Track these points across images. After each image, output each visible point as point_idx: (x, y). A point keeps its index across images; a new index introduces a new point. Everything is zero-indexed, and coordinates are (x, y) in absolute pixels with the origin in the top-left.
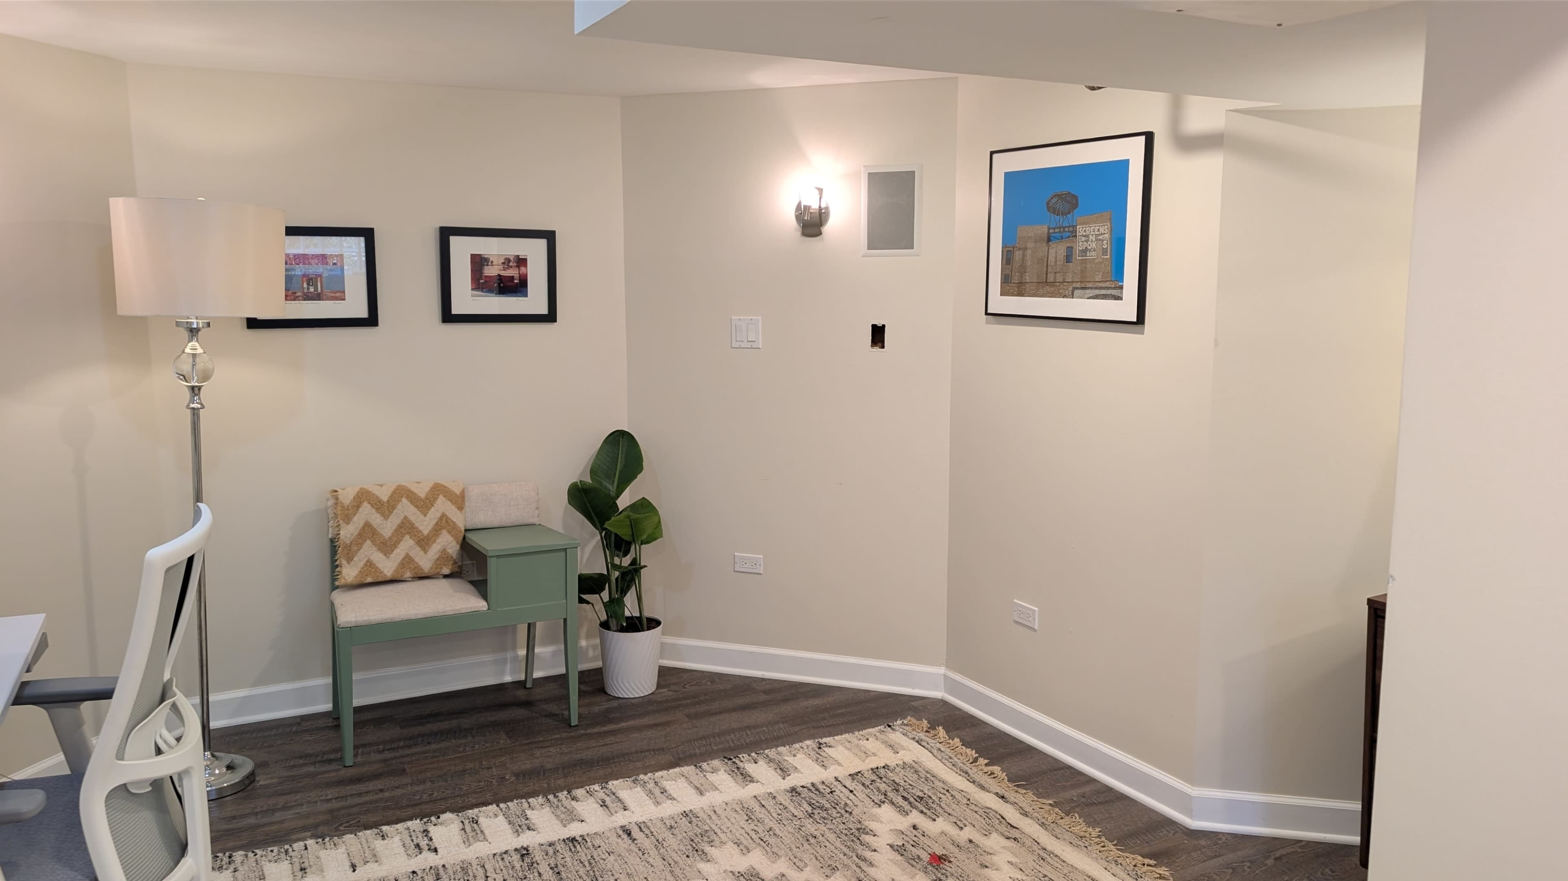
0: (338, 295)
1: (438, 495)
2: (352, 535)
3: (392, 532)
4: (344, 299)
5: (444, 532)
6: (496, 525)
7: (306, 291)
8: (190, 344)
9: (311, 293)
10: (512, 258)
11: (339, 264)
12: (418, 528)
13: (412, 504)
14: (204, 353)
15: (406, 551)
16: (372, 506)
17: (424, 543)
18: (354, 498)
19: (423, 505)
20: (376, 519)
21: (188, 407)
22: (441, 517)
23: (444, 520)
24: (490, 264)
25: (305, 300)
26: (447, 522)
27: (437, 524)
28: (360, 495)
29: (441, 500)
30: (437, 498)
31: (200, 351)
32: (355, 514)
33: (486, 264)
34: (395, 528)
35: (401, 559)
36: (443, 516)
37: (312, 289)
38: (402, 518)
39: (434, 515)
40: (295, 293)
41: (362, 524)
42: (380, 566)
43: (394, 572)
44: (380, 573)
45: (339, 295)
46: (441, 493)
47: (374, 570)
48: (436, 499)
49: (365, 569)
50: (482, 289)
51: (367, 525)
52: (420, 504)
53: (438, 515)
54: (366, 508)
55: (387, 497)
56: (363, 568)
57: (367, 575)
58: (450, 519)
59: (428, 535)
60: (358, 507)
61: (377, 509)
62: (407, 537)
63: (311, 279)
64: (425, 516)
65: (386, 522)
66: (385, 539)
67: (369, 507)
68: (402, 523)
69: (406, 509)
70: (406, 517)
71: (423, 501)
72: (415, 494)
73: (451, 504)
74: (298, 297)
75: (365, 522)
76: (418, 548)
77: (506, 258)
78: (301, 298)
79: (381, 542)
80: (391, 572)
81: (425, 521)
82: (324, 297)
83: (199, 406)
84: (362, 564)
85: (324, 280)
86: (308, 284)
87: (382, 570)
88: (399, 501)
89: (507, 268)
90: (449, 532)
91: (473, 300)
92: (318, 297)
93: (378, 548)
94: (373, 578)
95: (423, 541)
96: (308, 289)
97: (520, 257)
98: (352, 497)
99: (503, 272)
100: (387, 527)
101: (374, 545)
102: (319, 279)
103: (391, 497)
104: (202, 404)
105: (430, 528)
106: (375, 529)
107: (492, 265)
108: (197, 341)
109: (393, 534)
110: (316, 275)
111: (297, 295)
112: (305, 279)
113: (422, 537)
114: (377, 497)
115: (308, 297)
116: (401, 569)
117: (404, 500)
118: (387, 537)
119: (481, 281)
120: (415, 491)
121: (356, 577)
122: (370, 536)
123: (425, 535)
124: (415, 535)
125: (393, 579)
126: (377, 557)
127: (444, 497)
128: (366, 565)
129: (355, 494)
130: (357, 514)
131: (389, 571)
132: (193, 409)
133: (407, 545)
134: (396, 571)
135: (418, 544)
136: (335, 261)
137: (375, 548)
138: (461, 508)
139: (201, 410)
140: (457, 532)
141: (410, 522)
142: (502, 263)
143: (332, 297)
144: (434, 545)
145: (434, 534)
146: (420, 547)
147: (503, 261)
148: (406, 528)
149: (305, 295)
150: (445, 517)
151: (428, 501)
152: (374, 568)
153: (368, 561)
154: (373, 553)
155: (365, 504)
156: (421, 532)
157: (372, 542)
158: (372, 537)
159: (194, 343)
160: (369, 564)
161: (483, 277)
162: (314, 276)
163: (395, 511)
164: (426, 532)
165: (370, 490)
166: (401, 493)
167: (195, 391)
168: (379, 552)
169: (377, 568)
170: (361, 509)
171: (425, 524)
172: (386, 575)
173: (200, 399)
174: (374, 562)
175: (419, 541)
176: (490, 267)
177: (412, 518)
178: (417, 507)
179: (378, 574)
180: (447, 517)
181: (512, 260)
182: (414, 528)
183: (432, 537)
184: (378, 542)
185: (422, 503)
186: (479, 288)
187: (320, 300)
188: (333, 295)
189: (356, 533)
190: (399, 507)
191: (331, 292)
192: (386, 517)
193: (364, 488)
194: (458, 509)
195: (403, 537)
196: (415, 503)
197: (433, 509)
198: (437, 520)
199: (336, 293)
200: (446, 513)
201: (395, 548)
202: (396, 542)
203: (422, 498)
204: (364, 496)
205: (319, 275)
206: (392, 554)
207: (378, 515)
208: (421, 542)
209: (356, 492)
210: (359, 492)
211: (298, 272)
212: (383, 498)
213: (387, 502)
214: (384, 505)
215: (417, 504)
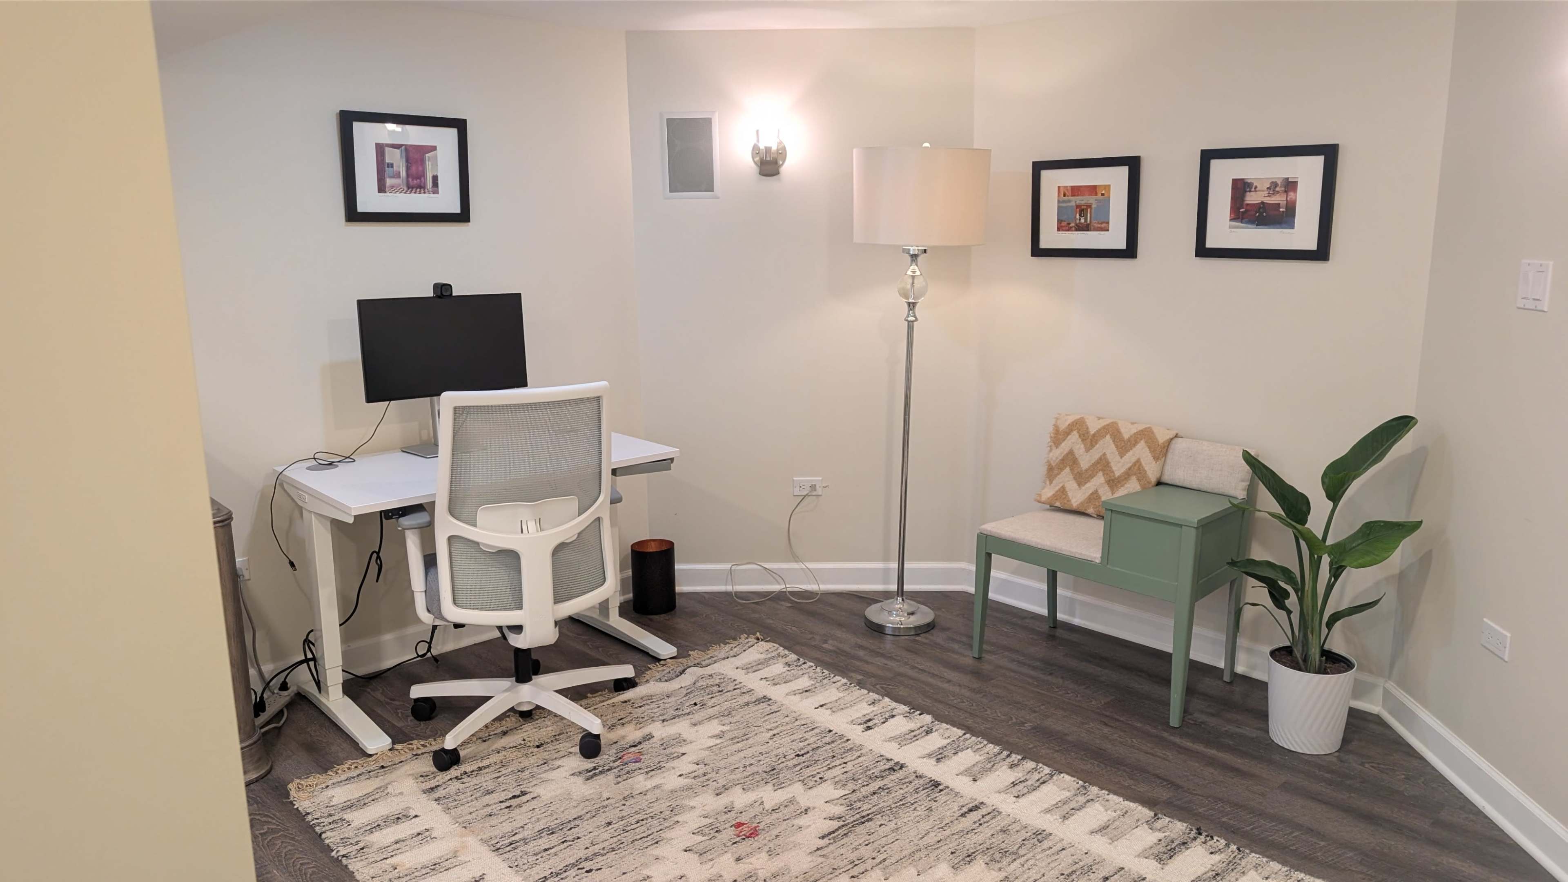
0: (1103, 225)
1: (1141, 440)
2: (1057, 458)
3: (1089, 465)
4: (1108, 230)
5: (1134, 479)
6: (1194, 486)
7: (1078, 222)
8: (911, 267)
9: (1081, 223)
10: (1279, 182)
11: (1106, 195)
12: (1111, 468)
13: (1114, 443)
14: (921, 275)
15: (1096, 487)
16: (1080, 436)
17: (1114, 483)
18: (1069, 424)
19: (1123, 446)
20: (1079, 449)
21: (916, 319)
22: (1136, 462)
23: (1137, 466)
24: (1253, 189)
25: (1076, 230)
26: (1139, 469)
27: (1130, 469)
28: (1075, 424)
29: (1142, 444)
30: (1138, 443)
31: (918, 273)
32: (1064, 440)
33: (1248, 190)
34: (1093, 462)
35: (1089, 494)
36: (1138, 461)
37: (1083, 221)
38: (1101, 454)
39: (1130, 458)
40: (1069, 224)
41: (1066, 451)
42: (1070, 494)
43: (1079, 504)
44: (1068, 501)
45: (1104, 227)
46: (1145, 438)
47: (1064, 496)
48: (1136, 443)
49: (1059, 493)
50: (1243, 219)
51: (1071, 453)
53: (1134, 460)
54: (1074, 436)
55: (1095, 430)
56: (1057, 491)
57: (1056, 500)
58: (1143, 467)
59: (1119, 477)
60: (1068, 434)
61: (1083, 440)
62: (1100, 474)
63: (1083, 210)
64: (1121, 458)
65: (1086, 454)
66: (1081, 471)
67: (1077, 436)
68: (1100, 459)
69: (1107, 446)
70: (1104, 454)
71: (1124, 442)
72: (1121, 433)
73: (1148, 452)
74: (1071, 227)
75: (1070, 450)
76: (1107, 488)
77: (1272, 182)
78: (1074, 229)
79: (1078, 472)
80: (1078, 503)
81: (1119, 462)
82: (1092, 228)
83: (914, 319)
84: (1057, 488)
85: (1093, 211)
86: (1080, 215)
87: (1071, 498)
88: (1104, 437)
89: (1273, 194)
90: (1139, 480)
91: (1231, 232)
92: (1086, 228)
93: (1074, 478)
94: (1061, 504)
95: (1113, 482)
96: (1080, 219)
97: (1290, 180)
99: (1268, 198)
100: (1086, 460)
101: (1072, 473)
102: (1089, 210)
103: (1098, 431)
104: (916, 317)
105: (1123, 470)
106: (1077, 459)
107: (1256, 191)
108: (917, 265)
109: (1089, 468)
110: (1086, 206)
111: (1071, 225)
112: (1078, 210)
113: (1113, 478)
114: (1088, 428)
115: (1079, 228)
116: (1087, 503)
117: (1108, 437)
118: (1083, 469)
119: (1241, 210)
120: (1123, 430)
121: (1048, 499)
122: (1071, 464)
123: (1116, 476)
124: (1107, 474)
125: (1078, 510)
126: (1071, 486)
127: (1146, 442)
128: (1060, 490)
130: (1066, 441)
131: (1076, 502)
132: (909, 322)
133: (1098, 481)
134: (1082, 504)
135: (1108, 484)
136: (1103, 192)
137: (1071, 477)
138: (1156, 459)
139: (915, 323)
140: (1146, 482)
141: (1106, 459)
142: (1268, 188)
143: (1098, 227)
144: (1122, 488)
145: (1126, 478)
146: (1109, 486)
147: (1268, 186)
148: (1102, 464)
149: (1077, 225)
150: (1139, 464)
151: (1129, 443)
152: (1064, 494)
153: (1062, 487)
154: (1069, 481)
155: (1075, 432)
156: (1113, 472)
157: (1071, 470)
158: (1072, 466)
159: (914, 267)
160: (1063, 490)
161: (1245, 207)
162: (1085, 207)
163: (1097, 446)
164: (1117, 474)
165: (1087, 420)
166: (1112, 430)
167: (912, 306)
168: (1074, 481)
169: (1067, 495)
170: (1069, 437)
171: (1119, 466)
172: (1072, 505)
173: (914, 313)
174: (1067, 489)
175: (1109, 481)
176: (1252, 193)
177: (1109, 456)
178: (1117, 447)
179: (1066, 502)
180: (1141, 464)
181: (1280, 184)
182: (1108, 467)
183: (1123, 480)
184: (1076, 472)
185: (1123, 444)
186: (1238, 218)
187: (1088, 230)
188: (1099, 226)
189: (1060, 458)
190: (1101, 443)
191: (1098, 223)
192: (1087, 450)
193: (1082, 418)
194: (1154, 458)
195: (1097, 472)
196: (1117, 442)
197: (1131, 453)
198: (1131, 465)
199: (1102, 223)
200: (1142, 460)
201: (1089, 481)
202: (1090, 475)
203: (1125, 439)
204: (1078, 425)
205: (1089, 206)
206: (1084, 486)
207: (1082, 446)
208: (1111, 482)
209: (1073, 420)
210: (1075, 420)
211: (1073, 204)
212: (1092, 431)
213: (1094, 435)
214: (1090, 437)
215: (1119, 444)
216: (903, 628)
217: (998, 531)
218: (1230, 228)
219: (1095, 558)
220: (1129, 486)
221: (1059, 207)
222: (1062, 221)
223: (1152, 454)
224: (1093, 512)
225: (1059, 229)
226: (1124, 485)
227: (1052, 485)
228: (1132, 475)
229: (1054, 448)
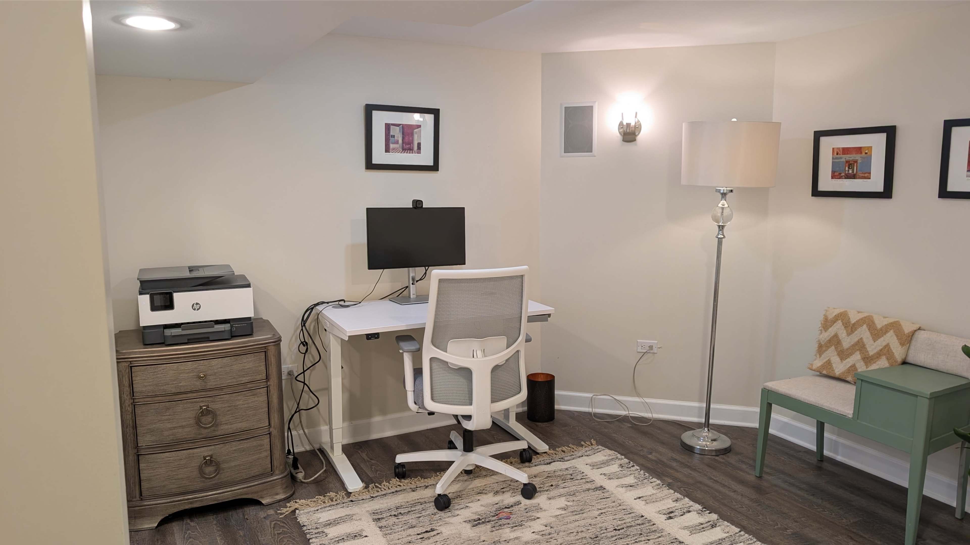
0: (866, 175)
1: (891, 330)
2: (825, 339)
3: (849, 345)
4: (870, 178)
5: (884, 358)
6: (933, 367)
7: (847, 172)
8: (722, 202)
9: (850, 174)
11: (869, 154)
12: (866, 349)
13: (869, 331)
14: (728, 207)
15: (854, 362)
16: (843, 324)
17: (868, 360)
18: (835, 315)
19: (876, 334)
20: (843, 334)
21: (724, 237)
22: (886, 346)
23: (887, 348)
25: (846, 178)
26: (888, 351)
27: (881, 350)
28: (840, 315)
29: (891, 333)
30: (888, 332)
31: (726, 206)
32: (831, 326)
34: (852, 343)
35: (849, 366)
36: (887, 346)
37: (850, 172)
38: (859, 338)
39: (881, 343)
40: (840, 174)
41: (833, 334)
42: (834, 365)
43: (841, 373)
44: (832, 370)
45: (867, 176)
46: (893, 329)
47: (830, 367)
48: (886, 332)
49: (825, 364)
51: (836, 336)
52: (874, 332)
53: (884, 344)
54: (839, 324)
55: (855, 321)
56: (825, 363)
57: (824, 369)
58: (891, 349)
59: (872, 356)
60: (835, 322)
61: (845, 327)
62: (858, 353)
63: (851, 164)
64: (875, 342)
65: (847, 337)
66: (843, 349)
67: (841, 324)
68: (858, 341)
69: (864, 333)
70: (861, 339)
71: (877, 331)
72: (875, 324)
73: (896, 339)
74: (842, 176)
75: (835, 334)
76: (862, 363)
78: (843, 177)
79: (841, 350)
80: (840, 373)
81: (873, 345)
82: (858, 177)
83: (722, 236)
84: (825, 360)
85: (858, 164)
86: (849, 168)
87: (834, 368)
88: (862, 326)
90: (887, 359)
91: (968, 180)
92: (853, 177)
93: (838, 354)
94: (827, 372)
95: (867, 359)
96: (848, 171)
98: (834, 315)
100: (847, 342)
101: (836, 350)
102: (855, 164)
103: (858, 321)
104: (724, 235)
105: (875, 351)
106: (840, 340)
108: (726, 200)
109: (850, 347)
110: (854, 161)
111: (842, 175)
112: (847, 164)
113: (867, 356)
114: (849, 319)
115: (848, 177)
116: (847, 373)
117: (865, 326)
118: (845, 348)
120: (876, 322)
121: (818, 367)
123: (870, 355)
124: (863, 353)
125: (840, 378)
126: (835, 359)
127: (894, 332)
128: (827, 362)
129: (838, 313)
130: (833, 327)
131: (838, 371)
132: (719, 238)
133: (856, 357)
134: (843, 373)
135: (863, 360)
136: (867, 152)
137: (836, 353)
138: (902, 344)
139: (723, 239)
140: (893, 361)
141: (863, 343)
143: (862, 176)
144: (874, 364)
145: (877, 357)
146: (864, 362)
148: (860, 346)
149: (846, 175)
150: (888, 347)
151: (881, 332)
152: (830, 366)
153: (828, 360)
154: (834, 356)
155: (840, 321)
156: (868, 352)
157: (835, 348)
158: (836, 345)
159: (723, 202)
160: (829, 363)
162: (853, 162)
163: (856, 332)
164: (871, 353)
165: (849, 313)
166: (869, 322)
167: (721, 228)
168: (838, 357)
169: (832, 366)
170: (835, 324)
171: (873, 348)
172: (835, 373)
173: (723, 233)
174: (832, 362)
175: (865, 358)
177: (865, 340)
178: (871, 334)
180: (890, 348)
182: (864, 348)
183: (875, 359)
184: (839, 350)
185: (876, 332)
187: (855, 178)
189: (828, 339)
190: (859, 330)
191: (862, 173)
192: (849, 334)
193: (846, 311)
194: (900, 344)
195: (855, 351)
196: (872, 331)
197: (882, 339)
198: (882, 347)
199: (865, 174)
200: (890, 345)
201: (848, 357)
202: (850, 353)
203: (878, 329)
204: (842, 316)
205: (856, 162)
206: (845, 361)
207: (845, 331)
208: (866, 359)
209: (839, 312)
210: (840, 313)
211: (843, 160)
212: (853, 321)
213: (854, 324)
214: (851, 325)
215: (873, 331)
216: (707, 450)
217: (777, 388)
218: (967, 176)
219: (848, 414)
220: (880, 363)
221: (833, 162)
222: (835, 172)
223: (898, 341)
224: (852, 380)
225: (832, 178)
226: (876, 361)
227: (821, 358)
228: (882, 355)
229: (823, 331)
